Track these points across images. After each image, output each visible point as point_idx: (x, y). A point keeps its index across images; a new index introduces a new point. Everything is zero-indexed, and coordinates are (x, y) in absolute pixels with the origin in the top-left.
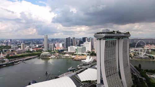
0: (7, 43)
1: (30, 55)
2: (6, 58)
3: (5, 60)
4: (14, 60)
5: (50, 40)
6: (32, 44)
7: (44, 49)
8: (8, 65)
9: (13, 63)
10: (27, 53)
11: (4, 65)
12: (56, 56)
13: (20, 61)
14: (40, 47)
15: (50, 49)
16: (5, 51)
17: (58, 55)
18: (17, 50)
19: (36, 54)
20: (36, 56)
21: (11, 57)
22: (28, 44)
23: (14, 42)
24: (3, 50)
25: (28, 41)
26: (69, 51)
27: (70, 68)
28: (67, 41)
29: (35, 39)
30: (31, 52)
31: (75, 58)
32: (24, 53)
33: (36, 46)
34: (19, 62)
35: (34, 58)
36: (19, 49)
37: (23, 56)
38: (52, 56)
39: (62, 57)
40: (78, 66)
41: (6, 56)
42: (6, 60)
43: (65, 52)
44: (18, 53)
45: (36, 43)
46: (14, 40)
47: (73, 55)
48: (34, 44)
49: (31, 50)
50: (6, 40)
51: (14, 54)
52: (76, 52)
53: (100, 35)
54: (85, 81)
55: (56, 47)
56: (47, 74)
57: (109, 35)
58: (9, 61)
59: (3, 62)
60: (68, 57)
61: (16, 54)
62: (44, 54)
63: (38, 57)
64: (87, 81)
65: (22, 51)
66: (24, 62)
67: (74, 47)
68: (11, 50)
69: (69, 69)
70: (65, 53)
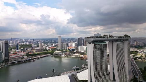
0: (31, 42)
1: (45, 54)
2: (26, 55)
3: (24, 57)
4: (31, 57)
5: (66, 39)
6: (50, 44)
7: (58, 48)
8: (25, 62)
9: (30, 60)
10: (44, 52)
11: (23, 61)
12: (67, 55)
13: (36, 58)
14: (55, 46)
15: (63, 48)
16: (27, 49)
17: (69, 54)
18: (36, 49)
19: (50, 53)
20: (50, 54)
21: (30, 54)
22: (47, 43)
23: (36, 41)
24: (25, 48)
25: (48, 41)
26: (79, 50)
27: (75, 67)
28: (78, 41)
29: (53, 39)
30: (47, 50)
31: (83, 58)
32: (41, 51)
33: (53, 45)
34: (34, 60)
35: (48, 56)
36: (38, 48)
37: (39, 54)
38: (63, 55)
39: (72, 56)
40: (83, 65)
41: (26, 54)
42: (26, 57)
43: (76, 51)
44: (36, 51)
45: (54, 42)
46: (36, 40)
47: (82, 55)
48: (52, 43)
49: (47, 49)
50: (30, 39)
51: (33, 52)
52: (85, 52)
53: (89, 39)
54: (82, 80)
55: (69, 47)
56: (53, 71)
57: (97, 39)
58: (27, 58)
59: (22, 59)
60: (77, 56)
61: (34, 52)
62: (57, 53)
63: (51, 55)
64: (84, 80)
65: (39, 49)
66: (39, 59)
67: (84, 46)
68: (31, 49)
69: (73, 68)
70: (75, 53)
